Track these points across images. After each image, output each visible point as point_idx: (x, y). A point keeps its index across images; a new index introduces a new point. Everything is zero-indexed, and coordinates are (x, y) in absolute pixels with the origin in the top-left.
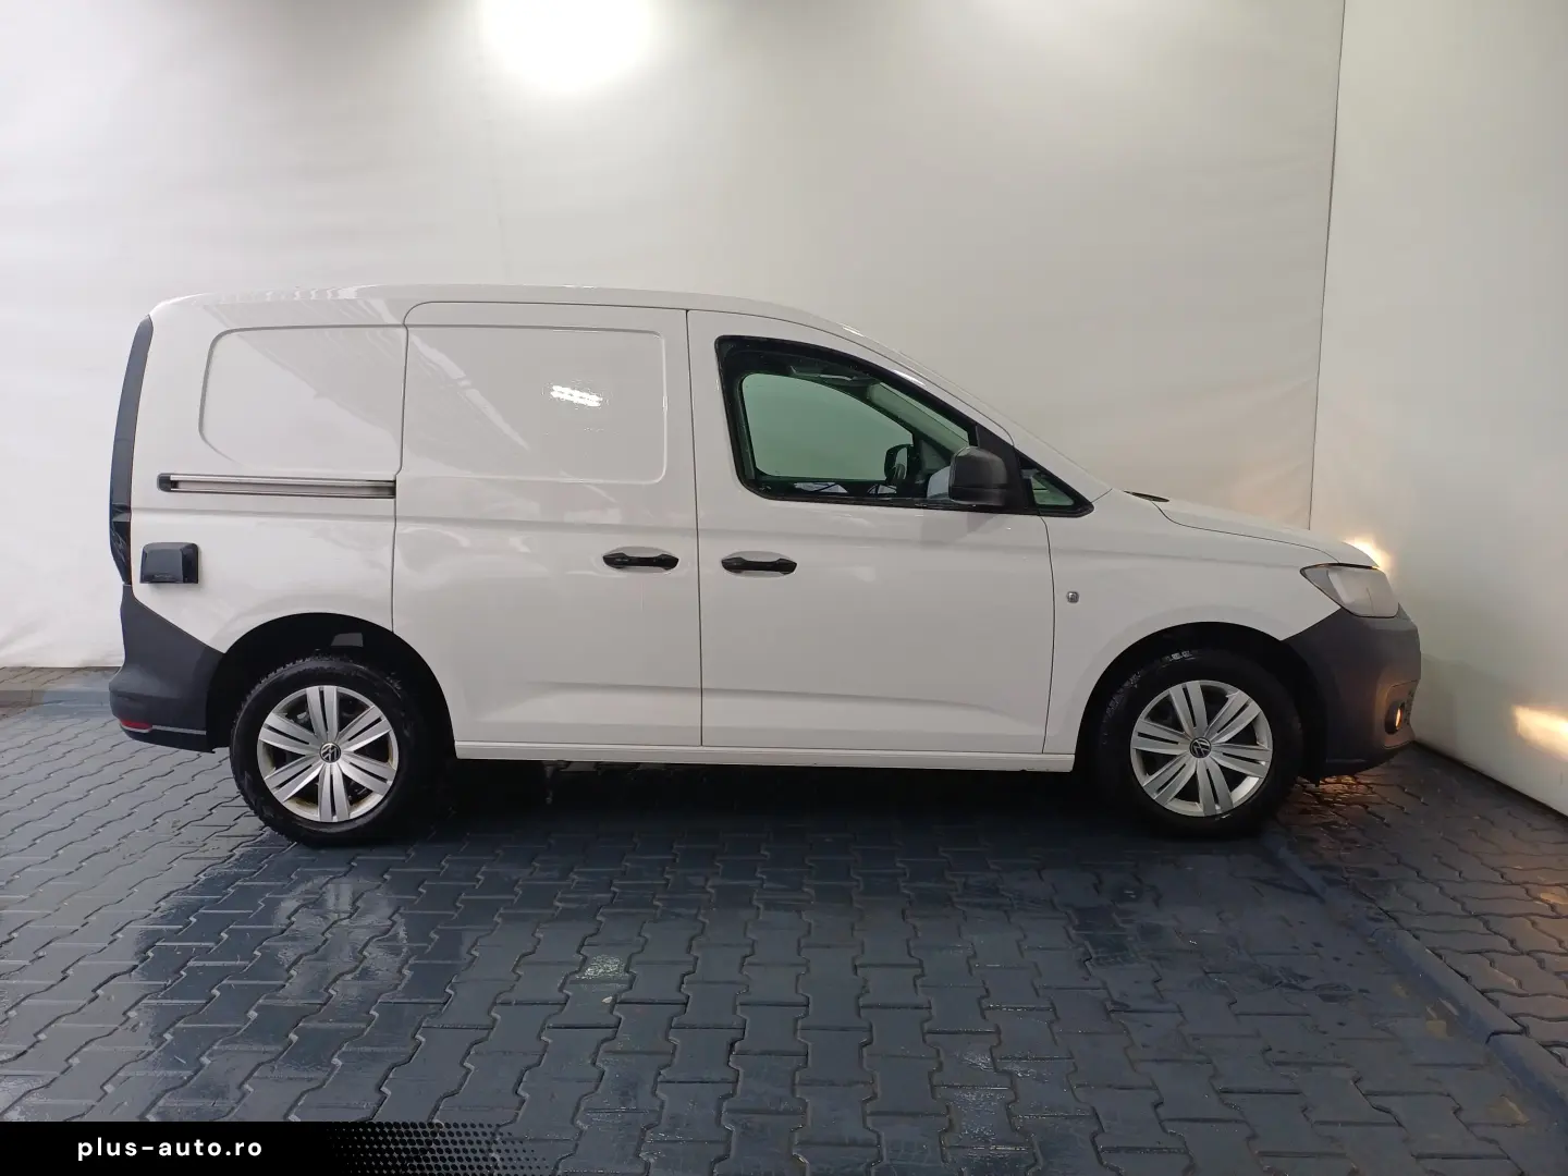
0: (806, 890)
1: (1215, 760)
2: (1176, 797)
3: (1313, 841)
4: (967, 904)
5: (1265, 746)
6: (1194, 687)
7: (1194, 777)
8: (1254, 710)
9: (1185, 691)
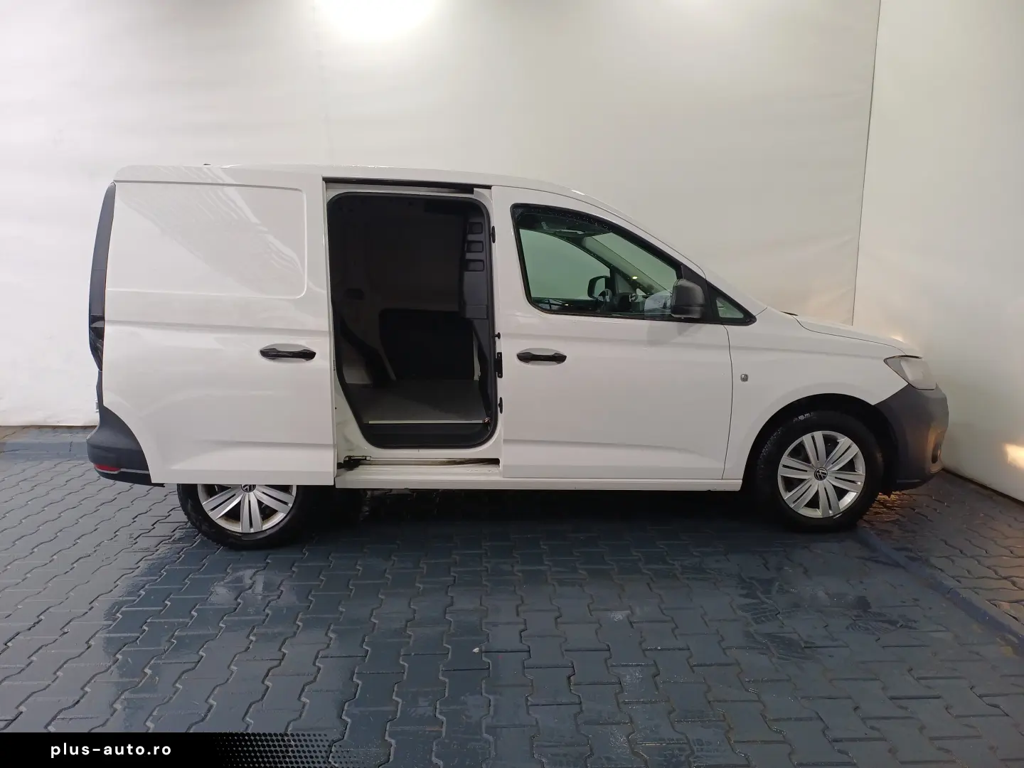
0: (580, 571)
1: (830, 482)
2: (805, 506)
3: (890, 532)
4: (688, 578)
5: (861, 472)
6: (819, 435)
7: (817, 493)
8: (855, 449)
9: (813, 437)
